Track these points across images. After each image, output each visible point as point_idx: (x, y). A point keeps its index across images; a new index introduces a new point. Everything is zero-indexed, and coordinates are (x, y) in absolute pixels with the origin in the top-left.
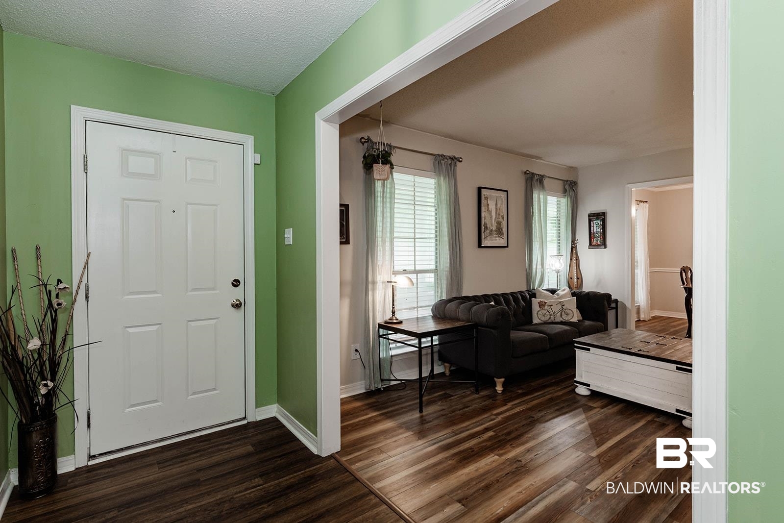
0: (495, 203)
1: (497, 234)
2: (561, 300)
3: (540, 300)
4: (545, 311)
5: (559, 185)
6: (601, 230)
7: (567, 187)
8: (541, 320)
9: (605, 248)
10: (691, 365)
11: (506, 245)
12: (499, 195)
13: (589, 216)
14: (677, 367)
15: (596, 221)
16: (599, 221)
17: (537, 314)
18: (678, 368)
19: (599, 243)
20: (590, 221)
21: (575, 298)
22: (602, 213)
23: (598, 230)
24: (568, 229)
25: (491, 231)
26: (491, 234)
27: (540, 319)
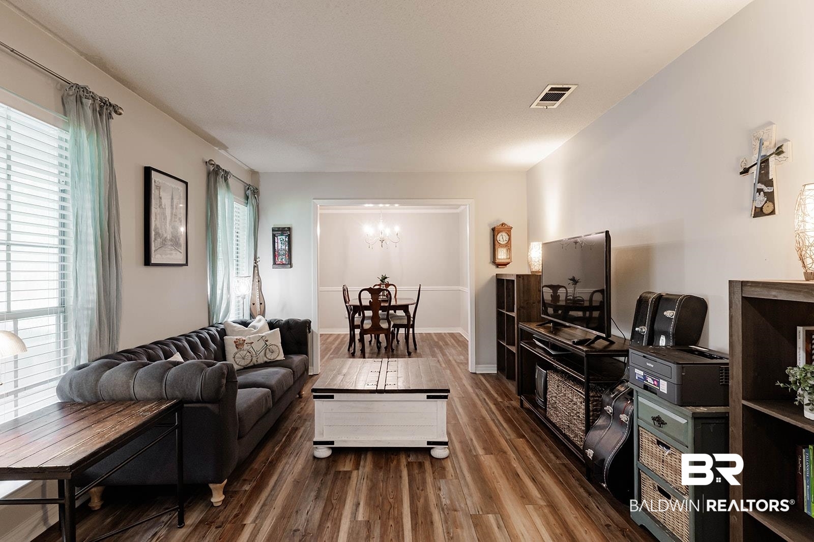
0: (170, 197)
1: (172, 246)
2: (263, 334)
3: (236, 337)
4: (245, 352)
5: (240, 189)
6: (287, 248)
7: (249, 192)
8: (240, 366)
9: (291, 267)
10: (448, 391)
11: (185, 263)
12: (176, 187)
13: (273, 230)
14: (427, 396)
15: (281, 237)
16: (284, 237)
17: (234, 358)
18: (429, 397)
19: (284, 262)
20: (274, 236)
21: (279, 329)
22: (288, 228)
23: (283, 247)
24: (250, 244)
25: (165, 240)
26: (165, 245)
27: (238, 364)
